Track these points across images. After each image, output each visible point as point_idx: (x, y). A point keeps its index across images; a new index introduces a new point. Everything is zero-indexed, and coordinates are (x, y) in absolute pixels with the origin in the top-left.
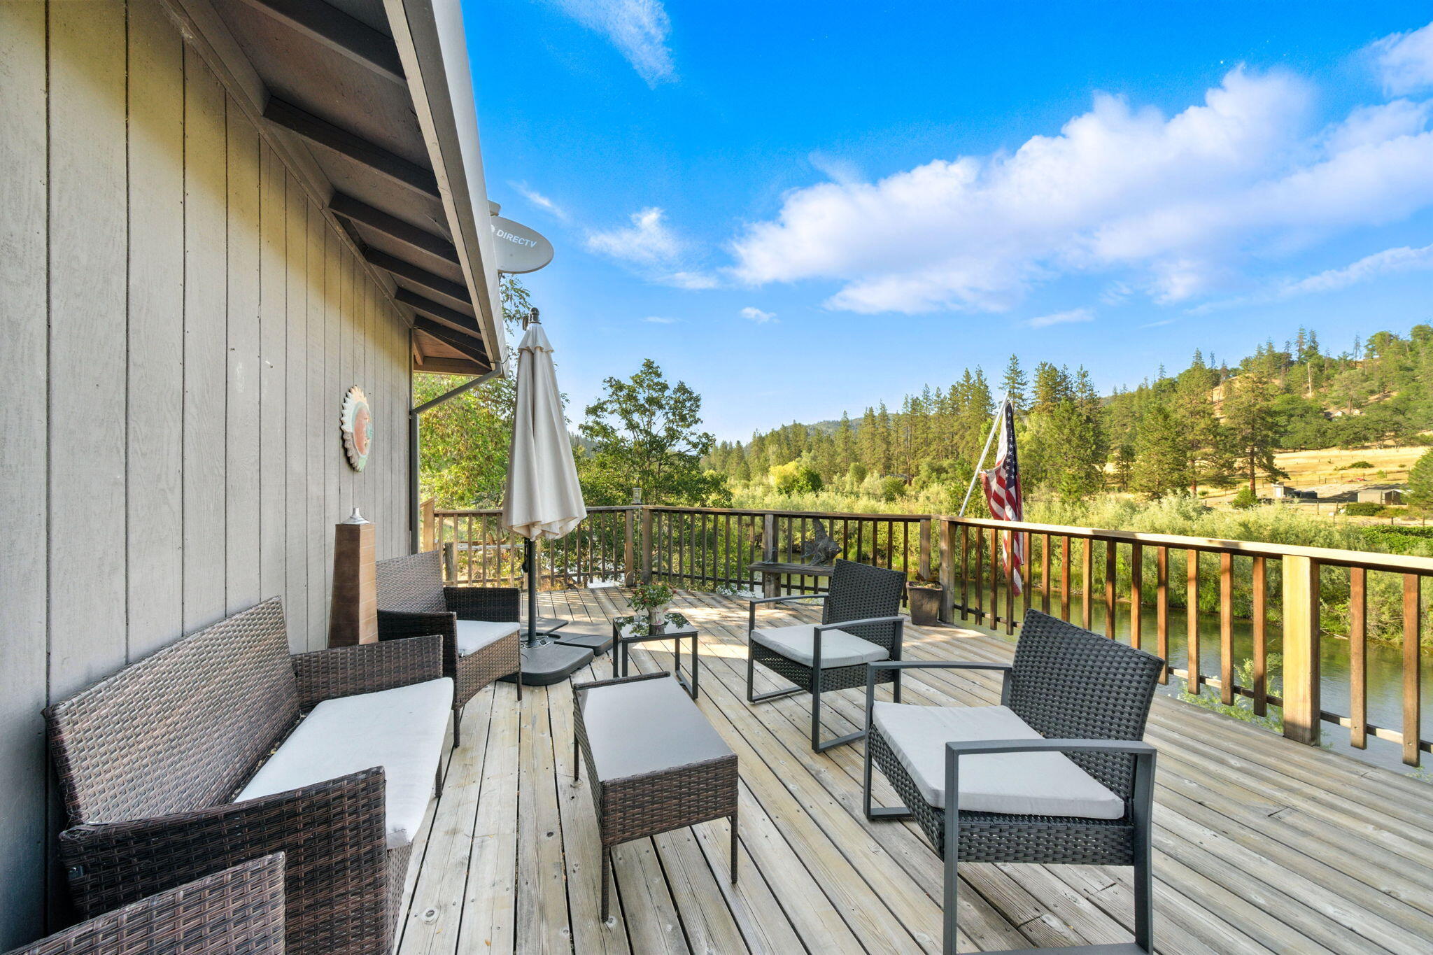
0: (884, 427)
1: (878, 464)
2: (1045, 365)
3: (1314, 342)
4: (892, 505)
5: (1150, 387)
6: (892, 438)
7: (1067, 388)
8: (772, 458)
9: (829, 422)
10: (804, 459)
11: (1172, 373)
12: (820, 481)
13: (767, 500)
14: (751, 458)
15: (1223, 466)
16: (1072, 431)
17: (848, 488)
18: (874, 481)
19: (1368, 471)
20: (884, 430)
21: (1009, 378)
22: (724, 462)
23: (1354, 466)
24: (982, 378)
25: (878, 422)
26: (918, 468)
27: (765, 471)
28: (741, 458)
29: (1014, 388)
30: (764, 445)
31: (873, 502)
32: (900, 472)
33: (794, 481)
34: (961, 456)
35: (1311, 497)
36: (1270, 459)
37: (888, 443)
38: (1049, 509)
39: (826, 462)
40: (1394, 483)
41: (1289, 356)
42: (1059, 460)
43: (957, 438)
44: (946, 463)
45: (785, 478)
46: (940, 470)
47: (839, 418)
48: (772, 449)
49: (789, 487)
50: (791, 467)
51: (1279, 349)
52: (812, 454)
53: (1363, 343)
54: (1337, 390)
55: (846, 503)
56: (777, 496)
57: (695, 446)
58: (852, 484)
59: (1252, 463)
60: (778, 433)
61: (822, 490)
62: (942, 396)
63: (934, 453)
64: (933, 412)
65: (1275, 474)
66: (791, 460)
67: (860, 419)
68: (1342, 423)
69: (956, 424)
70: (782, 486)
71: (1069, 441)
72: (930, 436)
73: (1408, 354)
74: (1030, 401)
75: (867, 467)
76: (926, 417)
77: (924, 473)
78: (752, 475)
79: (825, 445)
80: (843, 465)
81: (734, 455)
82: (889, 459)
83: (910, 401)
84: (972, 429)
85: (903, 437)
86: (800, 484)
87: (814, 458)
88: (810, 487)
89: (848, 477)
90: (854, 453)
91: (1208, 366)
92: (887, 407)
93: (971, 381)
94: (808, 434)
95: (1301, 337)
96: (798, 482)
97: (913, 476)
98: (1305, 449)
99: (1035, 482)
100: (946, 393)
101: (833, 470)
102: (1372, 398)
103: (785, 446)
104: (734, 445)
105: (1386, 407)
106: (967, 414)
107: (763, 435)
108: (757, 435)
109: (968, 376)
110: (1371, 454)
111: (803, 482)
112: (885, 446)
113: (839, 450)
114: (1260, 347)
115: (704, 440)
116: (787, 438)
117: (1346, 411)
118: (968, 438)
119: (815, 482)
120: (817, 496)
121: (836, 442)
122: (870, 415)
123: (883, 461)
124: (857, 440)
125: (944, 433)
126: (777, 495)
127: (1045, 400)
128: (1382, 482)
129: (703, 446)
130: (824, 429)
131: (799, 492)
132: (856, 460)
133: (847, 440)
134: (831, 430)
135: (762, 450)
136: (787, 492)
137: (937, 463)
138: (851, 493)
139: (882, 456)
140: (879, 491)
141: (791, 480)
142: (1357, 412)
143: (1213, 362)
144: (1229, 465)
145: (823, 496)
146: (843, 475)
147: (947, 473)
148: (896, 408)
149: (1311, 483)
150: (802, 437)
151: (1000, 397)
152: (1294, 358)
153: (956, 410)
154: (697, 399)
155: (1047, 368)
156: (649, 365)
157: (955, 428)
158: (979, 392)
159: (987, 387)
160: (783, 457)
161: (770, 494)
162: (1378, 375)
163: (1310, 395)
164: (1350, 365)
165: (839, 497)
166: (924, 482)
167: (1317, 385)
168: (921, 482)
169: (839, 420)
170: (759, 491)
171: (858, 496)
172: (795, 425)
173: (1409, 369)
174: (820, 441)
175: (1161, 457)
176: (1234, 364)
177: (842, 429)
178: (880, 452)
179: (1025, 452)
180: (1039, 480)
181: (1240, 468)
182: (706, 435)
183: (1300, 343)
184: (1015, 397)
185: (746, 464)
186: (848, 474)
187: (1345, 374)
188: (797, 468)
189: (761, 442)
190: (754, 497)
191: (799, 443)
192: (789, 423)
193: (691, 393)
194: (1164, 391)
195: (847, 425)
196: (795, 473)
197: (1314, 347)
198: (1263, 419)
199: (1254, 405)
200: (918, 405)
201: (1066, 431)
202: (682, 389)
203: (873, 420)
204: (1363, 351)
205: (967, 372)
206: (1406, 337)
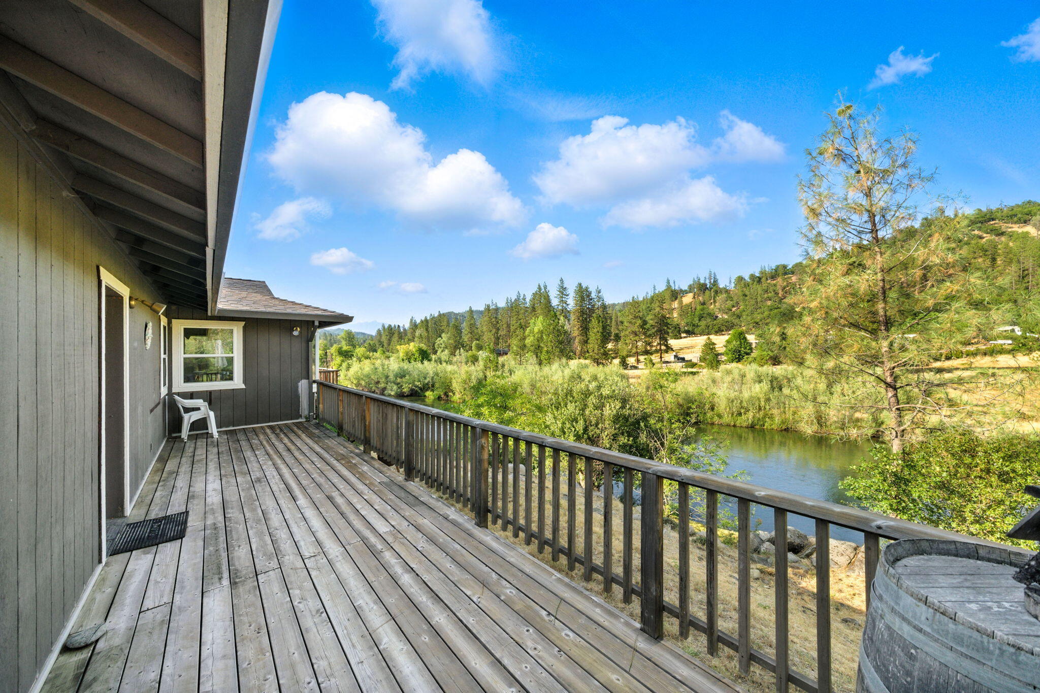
2: (580, 285)
3: (715, 278)
6: (500, 325)
7: (590, 299)
10: (444, 339)
12: (427, 354)
21: (560, 291)
22: (390, 340)
24: (547, 290)
29: (562, 296)
30: (417, 328)
32: (504, 347)
33: (412, 355)
35: (683, 359)
37: (497, 328)
41: (706, 285)
45: (407, 353)
49: (409, 359)
50: (411, 346)
51: (702, 281)
53: (733, 281)
56: (400, 364)
59: (660, 343)
61: (429, 359)
62: (527, 300)
67: (480, 311)
68: (716, 322)
70: (403, 357)
73: (747, 287)
82: (497, 339)
83: (510, 300)
85: (506, 325)
88: (419, 359)
90: (476, 334)
91: (672, 287)
92: (497, 303)
93: (541, 292)
95: (710, 275)
96: (415, 355)
100: (529, 298)
102: (733, 309)
109: (540, 288)
112: (494, 331)
114: (694, 279)
119: (424, 355)
120: (423, 364)
121: (463, 328)
122: (488, 308)
123: (493, 340)
126: (400, 362)
131: (415, 361)
132: (477, 340)
133: (471, 326)
136: (409, 362)
139: (492, 337)
141: (410, 354)
143: (675, 285)
144: (651, 345)
145: (426, 364)
152: (708, 286)
153: (533, 307)
158: (545, 297)
159: (548, 295)
161: (397, 362)
163: (712, 306)
164: (728, 291)
167: (714, 301)
178: (491, 335)
181: (656, 346)
183: (710, 279)
184: (561, 302)
188: (415, 347)
195: (471, 314)
196: (413, 350)
197: (715, 281)
200: (513, 303)
203: (489, 312)
204: (733, 285)
205: (539, 286)
206: (747, 278)
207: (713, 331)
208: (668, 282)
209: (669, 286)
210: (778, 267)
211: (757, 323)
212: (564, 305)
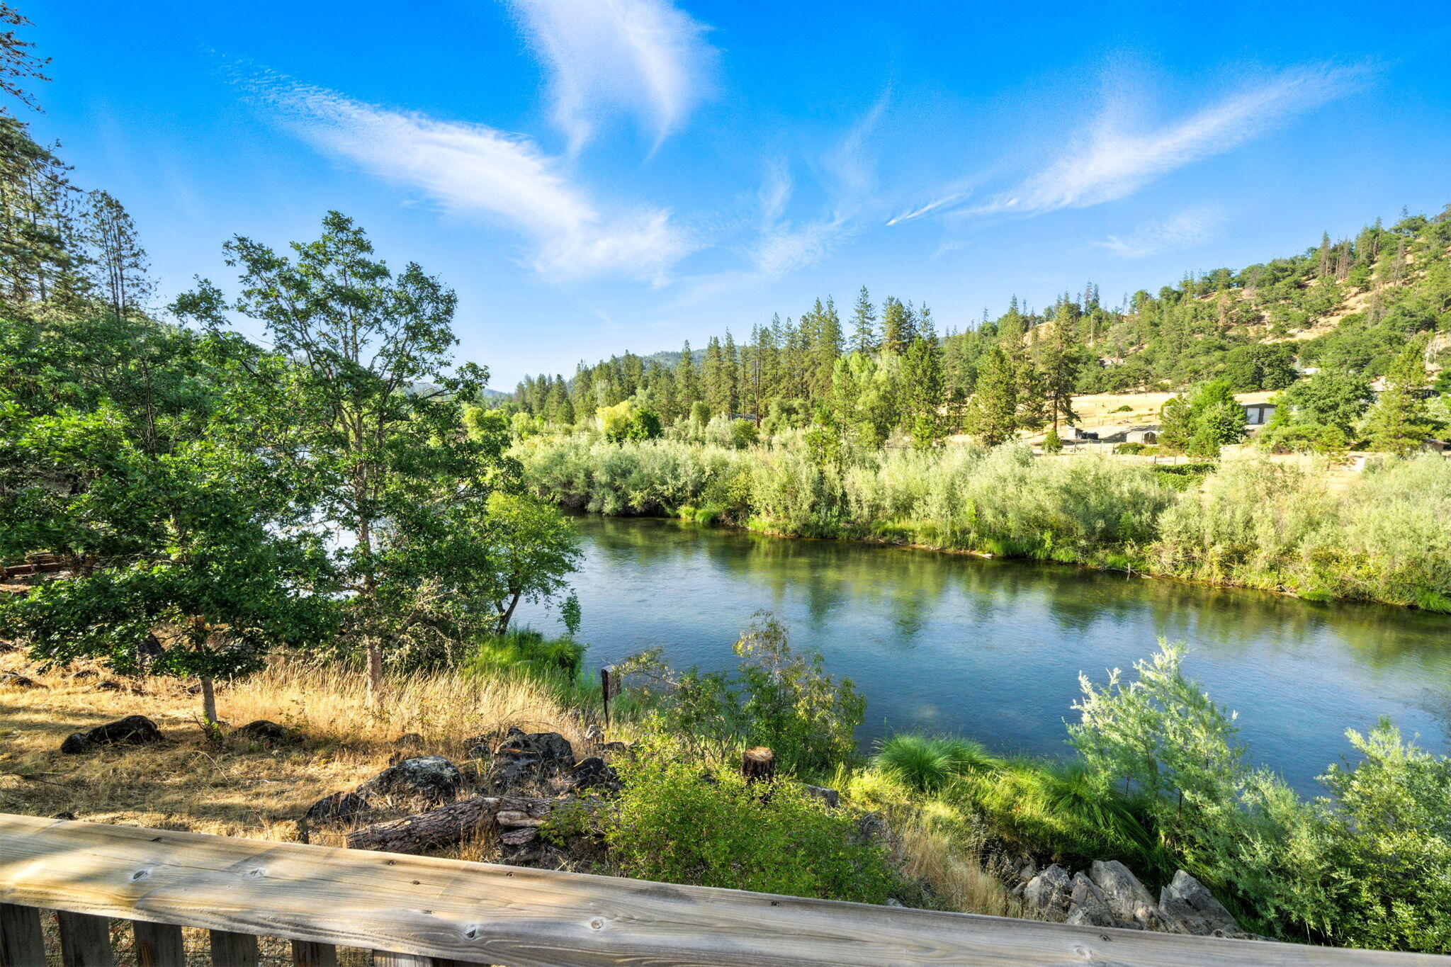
0: (730, 360)
1: (723, 403)
2: (892, 300)
3: (1097, 295)
4: (743, 453)
5: (976, 330)
6: (740, 374)
7: (911, 326)
8: (601, 396)
9: (667, 354)
10: (639, 398)
11: (993, 319)
12: (658, 425)
13: (595, 450)
14: (574, 395)
15: (1035, 409)
16: (924, 371)
17: (691, 433)
18: (721, 424)
19: (1129, 414)
20: (730, 364)
21: (858, 312)
23: (1120, 409)
24: (833, 310)
25: (722, 353)
26: (766, 408)
27: (591, 412)
28: (564, 396)
29: (864, 322)
30: (590, 380)
31: (722, 451)
32: (748, 412)
33: (627, 426)
34: (811, 396)
35: (1094, 437)
36: (1069, 402)
37: (735, 379)
38: (904, 456)
39: (664, 401)
40: (1148, 424)
41: (1078, 307)
42: (912, 403)
43: (807, 374)
44: (796, 403)
45: (615, 423)
46: (790, 411)
47: (680, 349)
48: (600, 386)
49: (620, 434)
50: (622, 409)
51: (1073, 301)
52: (648, 391)
53: (1129, 299)
54: (1109, 342)
55: (690, 452)
56: (606, 446)
57: (452, 385)
58: (697, 428)
59: (1056, 407)
60: (608, 367)
61: (661, 436)
62: (793, 327)
63: (784, 391)
64: (783, 345)
65: (1072, 416)
66: (623, 399)
67: (702, 351)
68: (1113, 371)
69: (806, 360)
70: (612, 433)
71: (921, 383)
72: (780, 372)
73: (1156, 311)
74: (877, 338)
75: (711, 407)
76: (776, 350)
77: (773, 415)
78: (576, 417)
79: (663, 381)
80: (684, 404)
81: (554, 391)
82: (735, 397)
83: (758, 331)
84: (823, 365)
85: (751, 373)
86: (635, 430)
87: (651, 396)
88: (647, 433)
89: (693, 419)
90: (696, 389)
91: (1021, 312)
92: (733, 338)
93: (822, 313)
94: (643, 368)
96: (632, 427)
97: (761, 417)
98: (1086, 393)
99: (889, 426)
100: (796, 324)
101: (676, 411)
102: (1132, 349)
103: (616, 382)
104: (554, 379)
105: (1140, 358)
106: (817, 349)
107: (590, 368)
108: (583, 369)
109: (819, 306)
110: (1130, 399)
111: (638, 427)
112: (731, 383)
113: (680, 386)
114: (1059, 297)
115: (469, 376)
116: (619, 371)
117: (1115, 360)
118: (819, 375)
119: (652, 427)
120: (655, 445)
121: (676, 377)
122: (715, 346)
123: (729, 399)
124: (701, 375)
125: (794, 370)
126: (606, 443)
127: (892, 338)
128: (1140, 424)
129: (466, 386)
130: (662, 361)
131: (633, 438)
132: (698, 398)
133: (688, 375)
134: (669, 363)
135: (588, 387)
136: (619, 440)
137: (787, 403)
138: (696, 439)
139: (728, 393)
140: (729, 438)
141: (623, 425)
142: (1121, 361)
143: (1025, 309)
144: (1039, 408)
145: (663, 444)
146: (686, 417)
147: (797, 414)
148: (744, 339)
149: (1093, 426)
150: (637, 371)
151: (849, 330)
152: (1082, 309)
153: (806, 344)
154: (450, 300)
155: (894, 303)
156: (338, 223)
157: (806, 364)
158: (830, 325)
159: (837, 320)
160: (614, 394)
161: (597, 443)
162: (1136, 329)
163: (1091, 345)
164: (1120, 319)
165: (682, 446)
166: (774, 424)
167: (1096, 336)
168: (770, 424)
169: (680, 351)
170: (584, 439)
171: (704, 443)
172: (628, 356)
173: (1156, 325)
174: (658, 375)
175: (996, 401)
176: (1040, 312)
177: (683, 362)
178: (726, 389)
179: (881, 393)
180: (893, 424)
181: (1048, 412)
182: (473, 368)
183: (1087, 296)
184: (864, 333)
185: (569, 402)
186: (691, 417)
187: (1117, 327)
188: (630, 410)
189: (587, 377)
190: (577, 447)
191: (633, 378)
192: (620, 354)
193: (435, 288)
194: (986, 335)
195: (688, 357)
196: (628, 415)
197: (1096, 301)
198: (1066, 365)
199: (1061, 352)
200: (767, 336)
201: (919, 372)
202: (415, 275)
203: (718, 353)
204: (1128, 306)
205: (818, 302)
206: (1156, 296)
207: (1108, 387)
208: (1015, 302)
209: (1014, 311)
210: (1215, 273)
211: (1196, 372)
212: (867, 336)
